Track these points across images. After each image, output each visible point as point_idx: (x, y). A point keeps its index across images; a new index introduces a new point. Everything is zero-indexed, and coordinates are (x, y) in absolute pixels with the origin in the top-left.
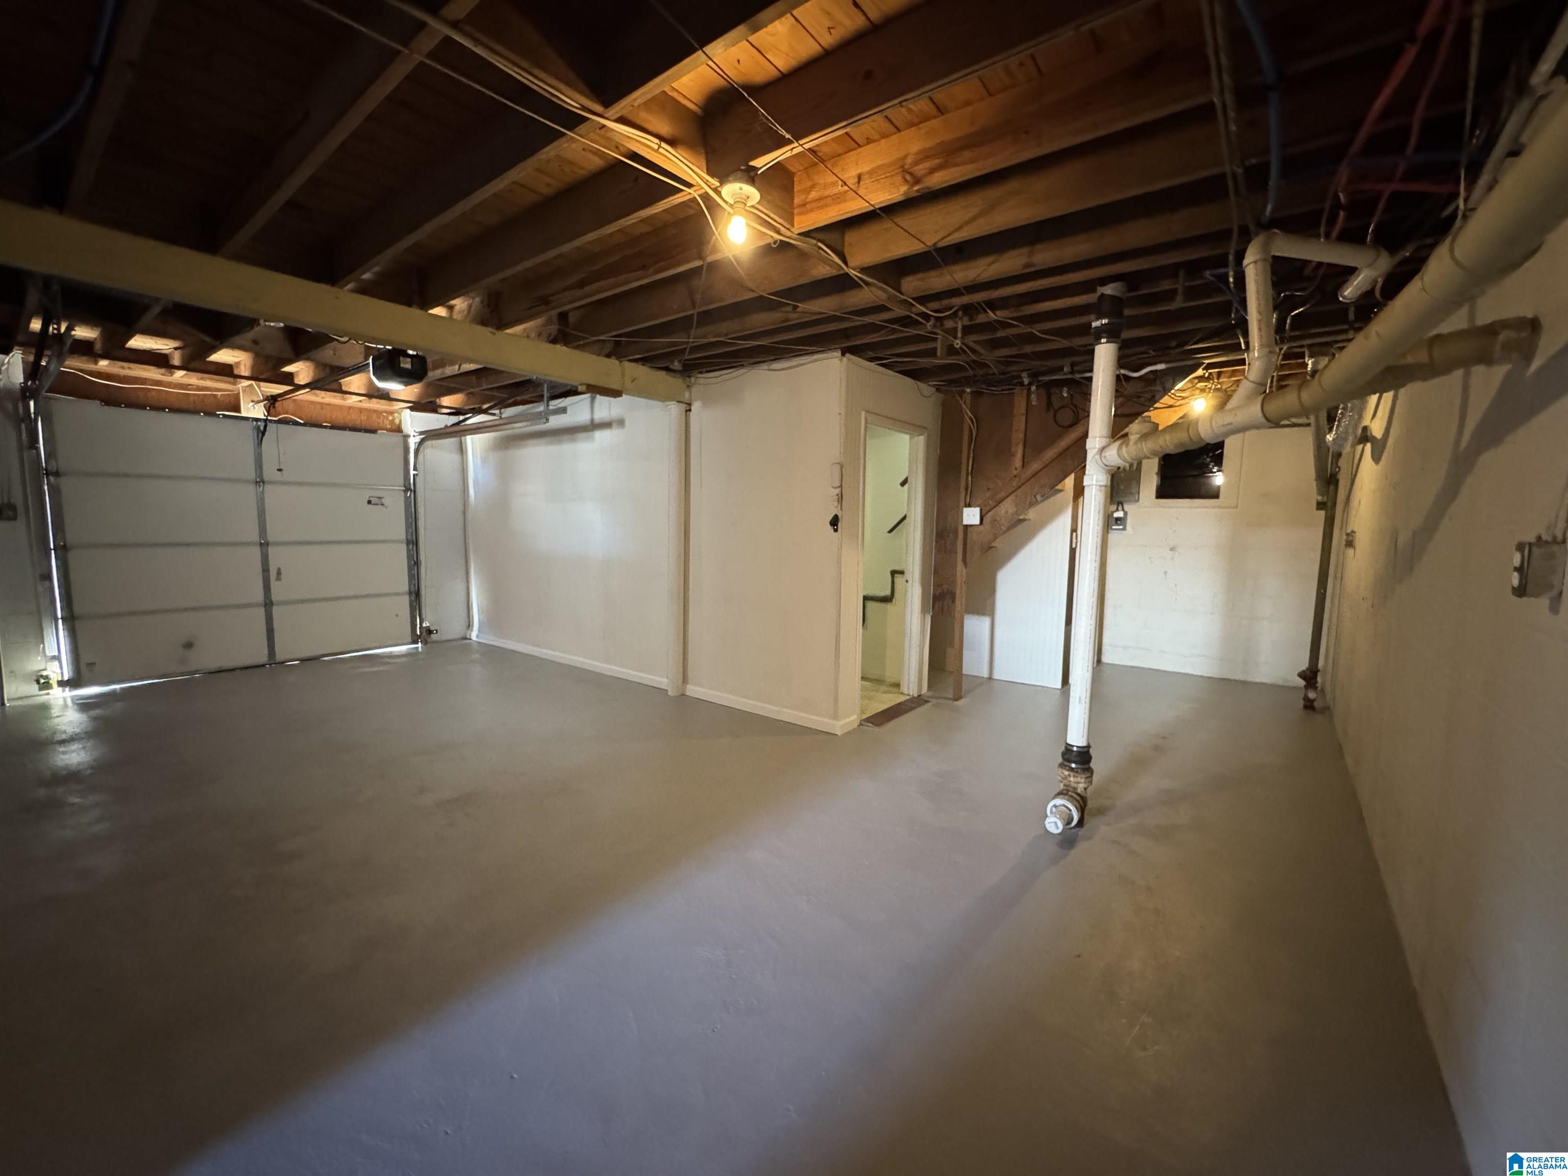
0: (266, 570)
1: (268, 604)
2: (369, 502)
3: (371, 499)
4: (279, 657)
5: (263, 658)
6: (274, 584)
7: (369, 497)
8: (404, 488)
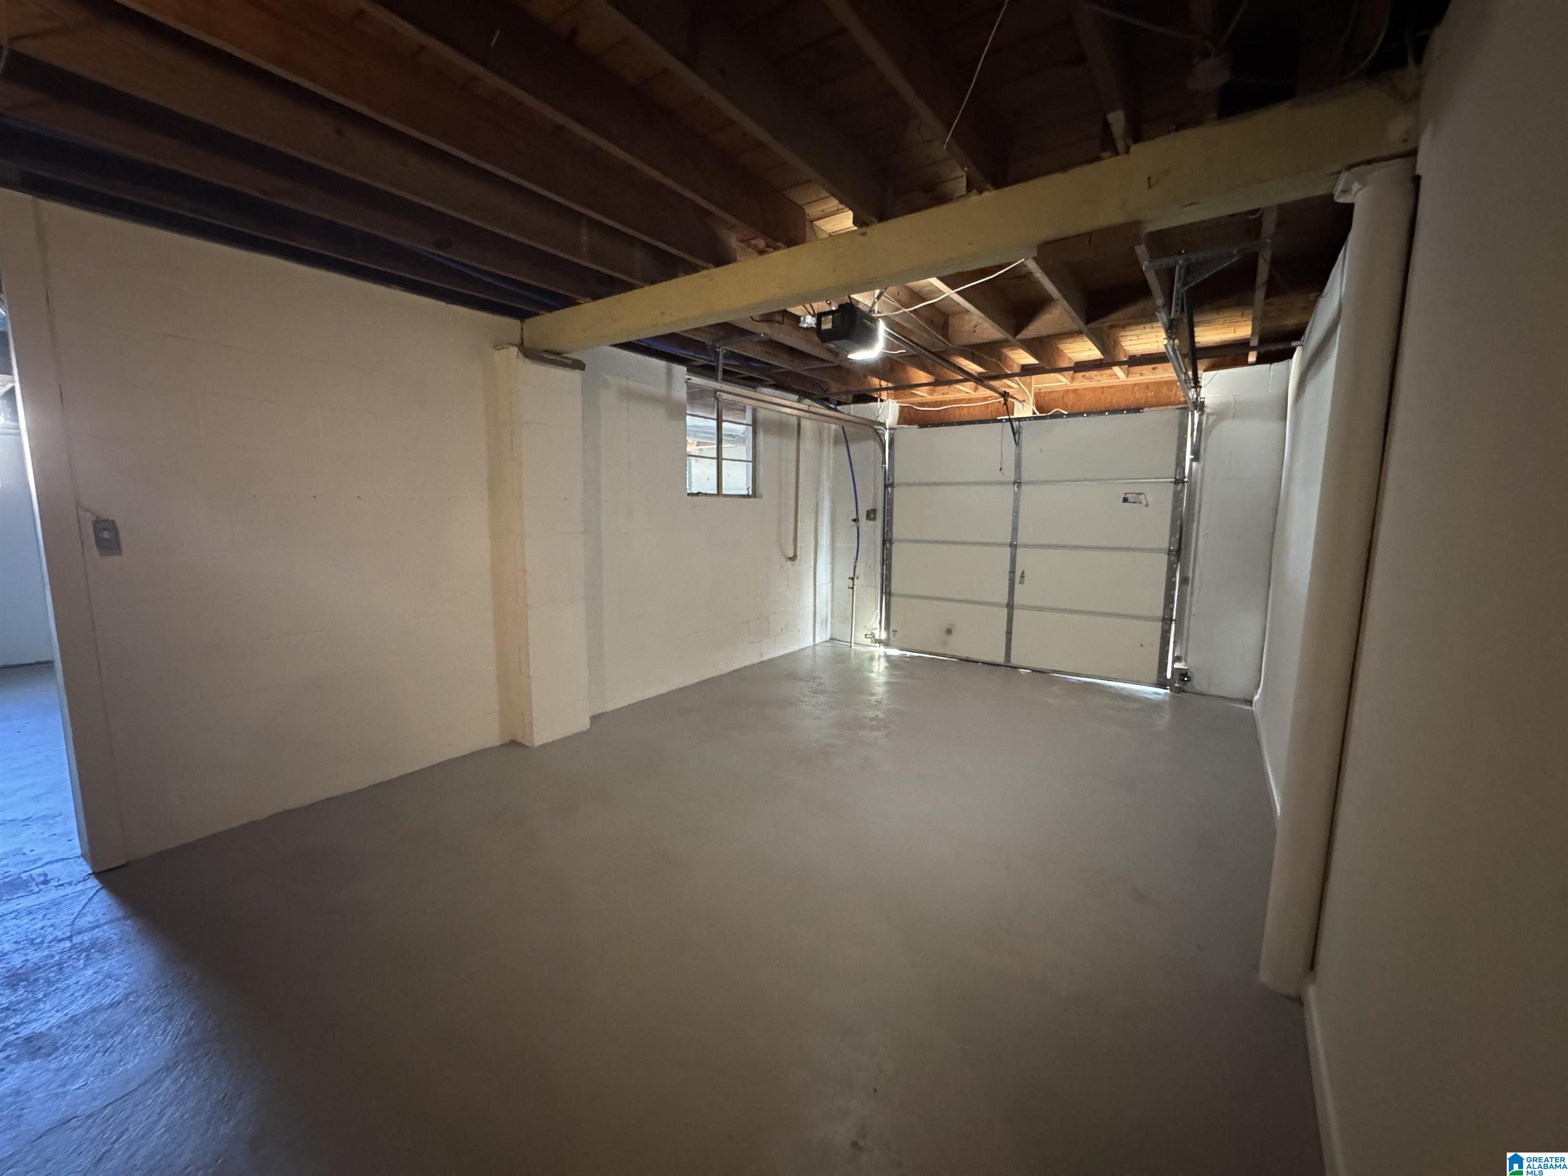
0: (1012, 572)
1: (1010, 606)
2: (1125, 500)
3: (1128, 496)
4: (1014, 661)
5: (1001, 660)
6: (1017, 586)
7: (1126, 494)
8: (1173, 480)
